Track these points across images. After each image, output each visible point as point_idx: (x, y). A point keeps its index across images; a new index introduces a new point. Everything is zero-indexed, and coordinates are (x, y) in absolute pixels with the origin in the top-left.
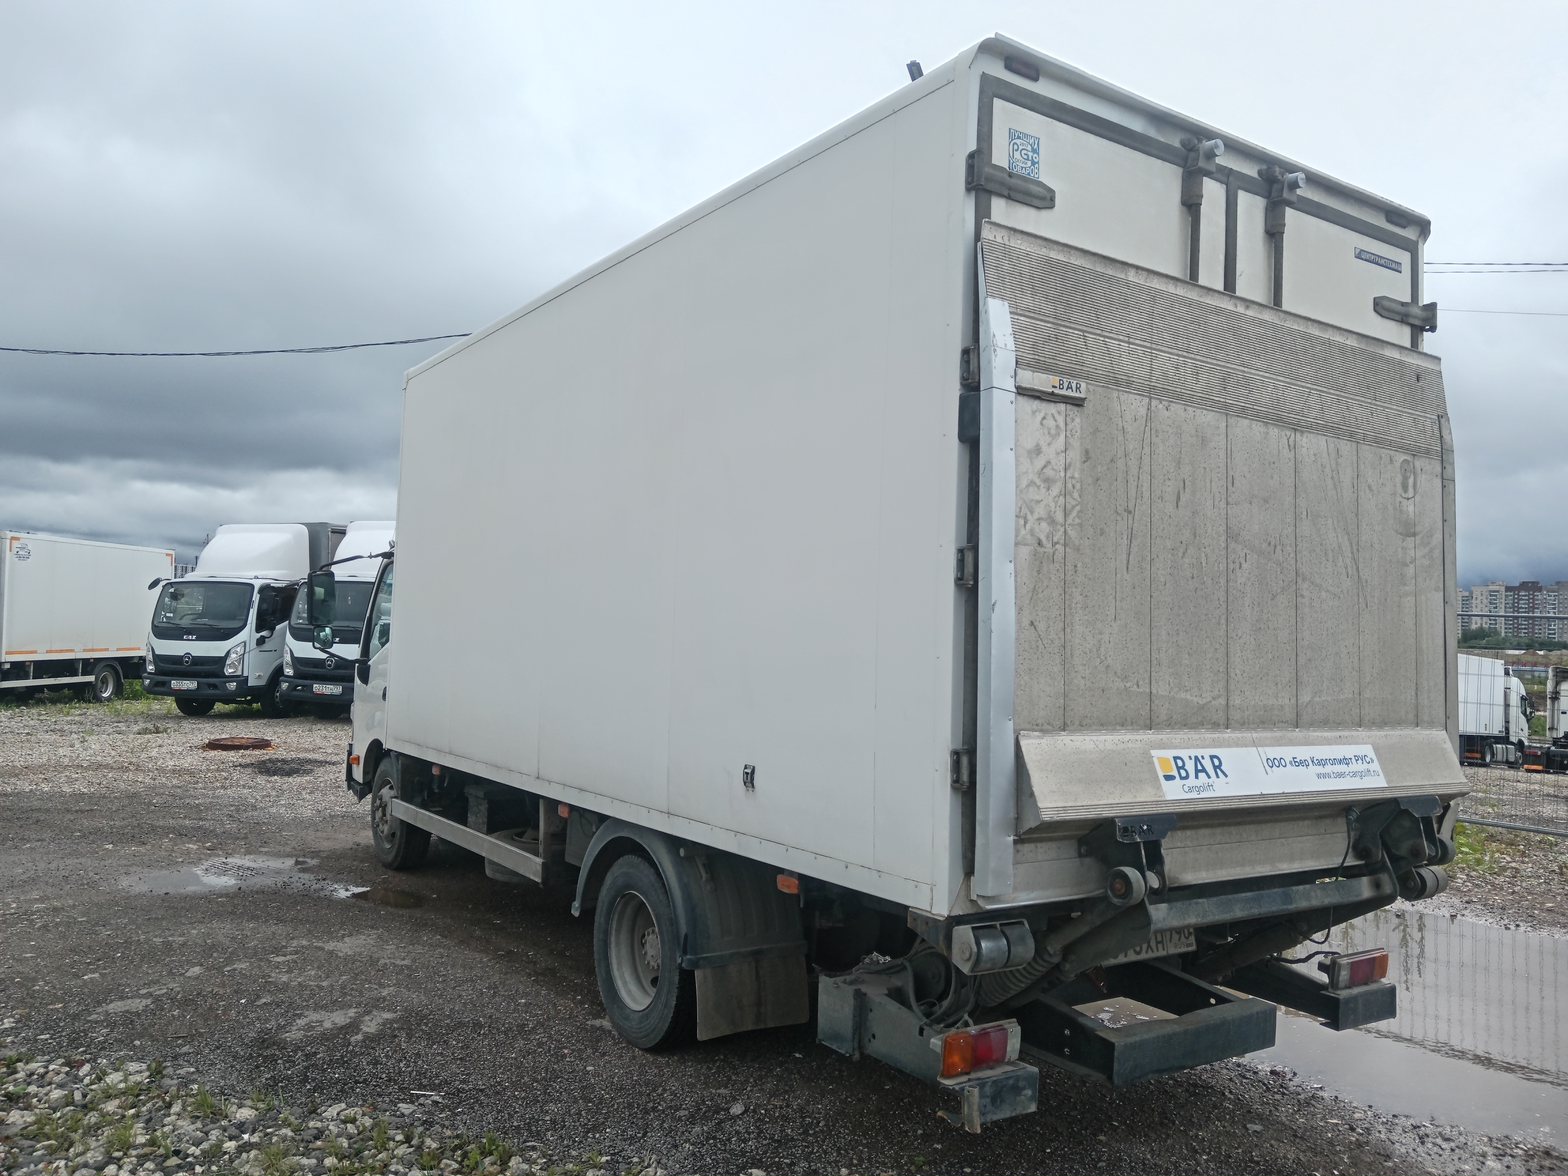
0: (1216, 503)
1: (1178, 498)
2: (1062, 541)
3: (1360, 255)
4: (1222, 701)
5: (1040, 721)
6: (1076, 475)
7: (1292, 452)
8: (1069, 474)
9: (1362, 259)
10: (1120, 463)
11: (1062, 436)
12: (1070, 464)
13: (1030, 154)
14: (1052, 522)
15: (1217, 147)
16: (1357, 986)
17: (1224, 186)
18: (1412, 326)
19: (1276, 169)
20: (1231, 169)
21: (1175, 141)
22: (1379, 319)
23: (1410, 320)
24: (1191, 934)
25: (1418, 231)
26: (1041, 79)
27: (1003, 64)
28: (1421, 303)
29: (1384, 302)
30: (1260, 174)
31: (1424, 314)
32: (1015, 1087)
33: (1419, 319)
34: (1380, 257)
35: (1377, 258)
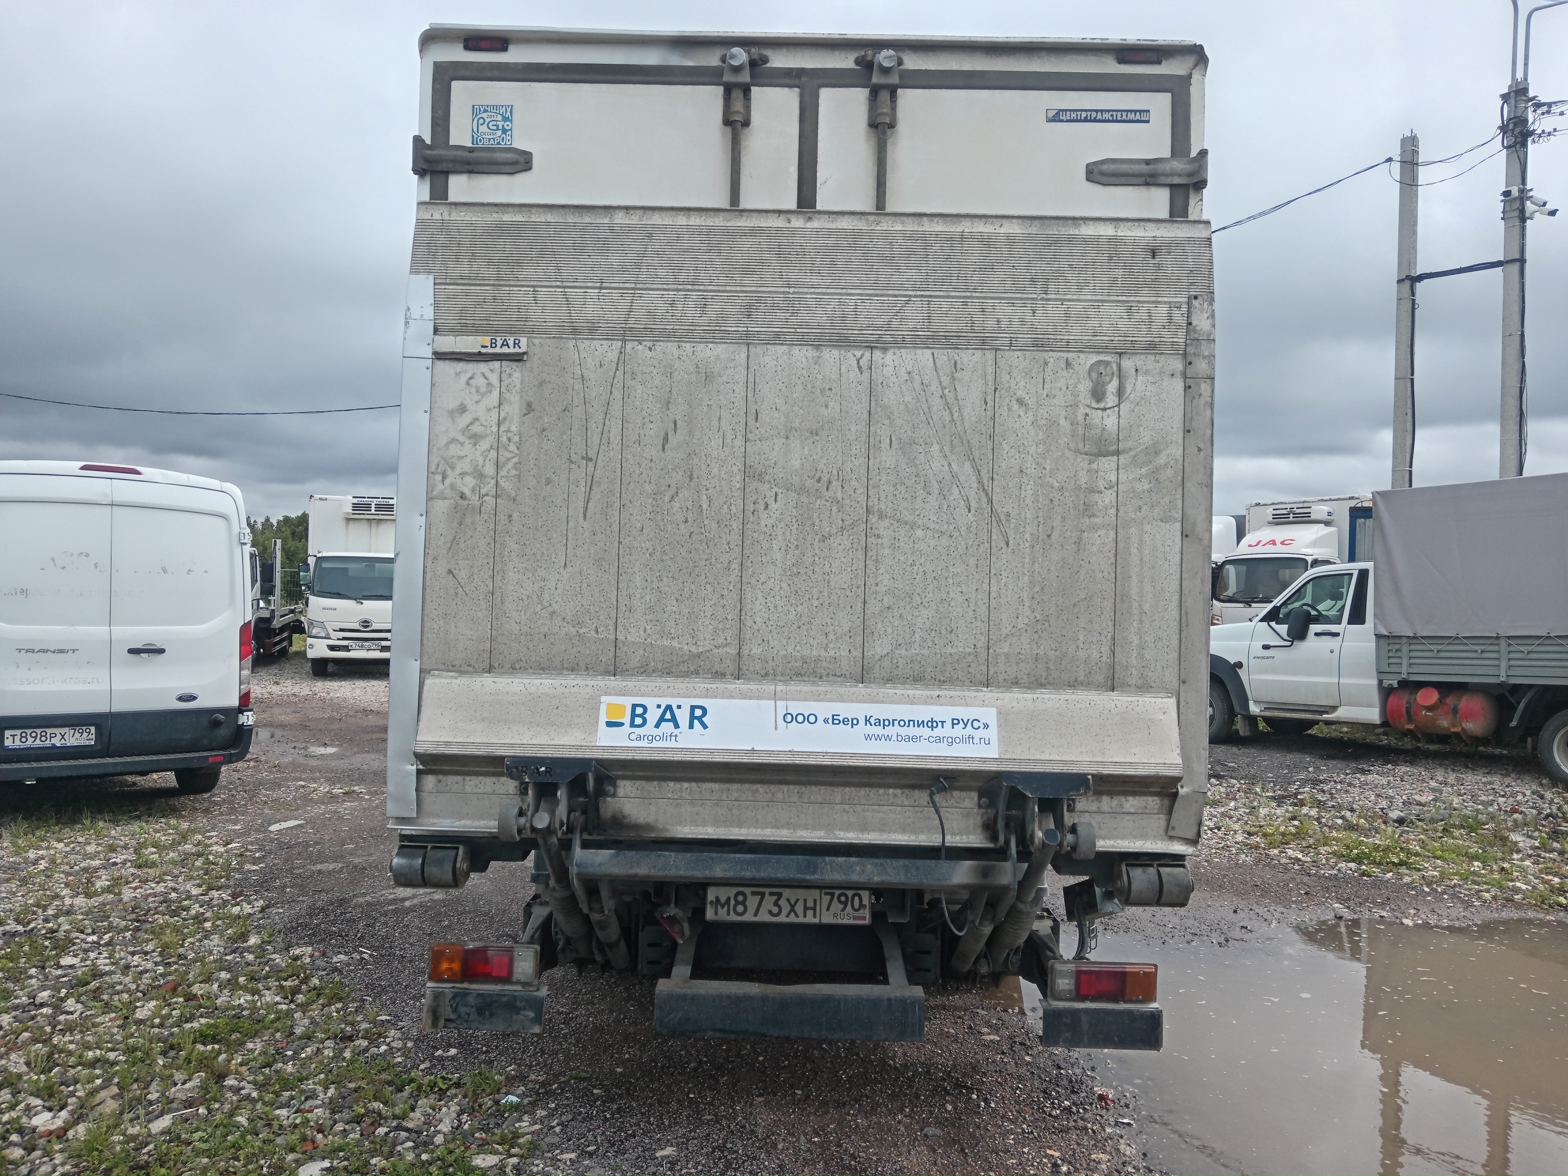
0: (728, 441)
1: (666, 440)
2: (493, 493)
3: (1056, 117)
4: (733, 651)
5: (457, 663)
6: (513, 428)
7: (866, 374)
8: (502, 428)
9: (1062, 121)
10: (578, 412)
11: (496, 393)
12: (505, 419)
13: (500, 124)
14: (480, 476)
15: (733, 57)
16: (1092, 1001)
17: (797, 90)
18: (1172, 186)
19: (870, 52)
20: (803, 69)
21: (712, 59)
22: (1098, 188)
23: (1163, 180)
24: (865, 906)
25: (1191, 60)
26: (511, 48)
27: (462, 46)
28: (1194, 153)
29: (1104, 167)
30: (857, 62)
31: (1189, 168)
32: (511, 1005)
33: (1180, 175)
34: (1102, 111)
35: (1094, 115)
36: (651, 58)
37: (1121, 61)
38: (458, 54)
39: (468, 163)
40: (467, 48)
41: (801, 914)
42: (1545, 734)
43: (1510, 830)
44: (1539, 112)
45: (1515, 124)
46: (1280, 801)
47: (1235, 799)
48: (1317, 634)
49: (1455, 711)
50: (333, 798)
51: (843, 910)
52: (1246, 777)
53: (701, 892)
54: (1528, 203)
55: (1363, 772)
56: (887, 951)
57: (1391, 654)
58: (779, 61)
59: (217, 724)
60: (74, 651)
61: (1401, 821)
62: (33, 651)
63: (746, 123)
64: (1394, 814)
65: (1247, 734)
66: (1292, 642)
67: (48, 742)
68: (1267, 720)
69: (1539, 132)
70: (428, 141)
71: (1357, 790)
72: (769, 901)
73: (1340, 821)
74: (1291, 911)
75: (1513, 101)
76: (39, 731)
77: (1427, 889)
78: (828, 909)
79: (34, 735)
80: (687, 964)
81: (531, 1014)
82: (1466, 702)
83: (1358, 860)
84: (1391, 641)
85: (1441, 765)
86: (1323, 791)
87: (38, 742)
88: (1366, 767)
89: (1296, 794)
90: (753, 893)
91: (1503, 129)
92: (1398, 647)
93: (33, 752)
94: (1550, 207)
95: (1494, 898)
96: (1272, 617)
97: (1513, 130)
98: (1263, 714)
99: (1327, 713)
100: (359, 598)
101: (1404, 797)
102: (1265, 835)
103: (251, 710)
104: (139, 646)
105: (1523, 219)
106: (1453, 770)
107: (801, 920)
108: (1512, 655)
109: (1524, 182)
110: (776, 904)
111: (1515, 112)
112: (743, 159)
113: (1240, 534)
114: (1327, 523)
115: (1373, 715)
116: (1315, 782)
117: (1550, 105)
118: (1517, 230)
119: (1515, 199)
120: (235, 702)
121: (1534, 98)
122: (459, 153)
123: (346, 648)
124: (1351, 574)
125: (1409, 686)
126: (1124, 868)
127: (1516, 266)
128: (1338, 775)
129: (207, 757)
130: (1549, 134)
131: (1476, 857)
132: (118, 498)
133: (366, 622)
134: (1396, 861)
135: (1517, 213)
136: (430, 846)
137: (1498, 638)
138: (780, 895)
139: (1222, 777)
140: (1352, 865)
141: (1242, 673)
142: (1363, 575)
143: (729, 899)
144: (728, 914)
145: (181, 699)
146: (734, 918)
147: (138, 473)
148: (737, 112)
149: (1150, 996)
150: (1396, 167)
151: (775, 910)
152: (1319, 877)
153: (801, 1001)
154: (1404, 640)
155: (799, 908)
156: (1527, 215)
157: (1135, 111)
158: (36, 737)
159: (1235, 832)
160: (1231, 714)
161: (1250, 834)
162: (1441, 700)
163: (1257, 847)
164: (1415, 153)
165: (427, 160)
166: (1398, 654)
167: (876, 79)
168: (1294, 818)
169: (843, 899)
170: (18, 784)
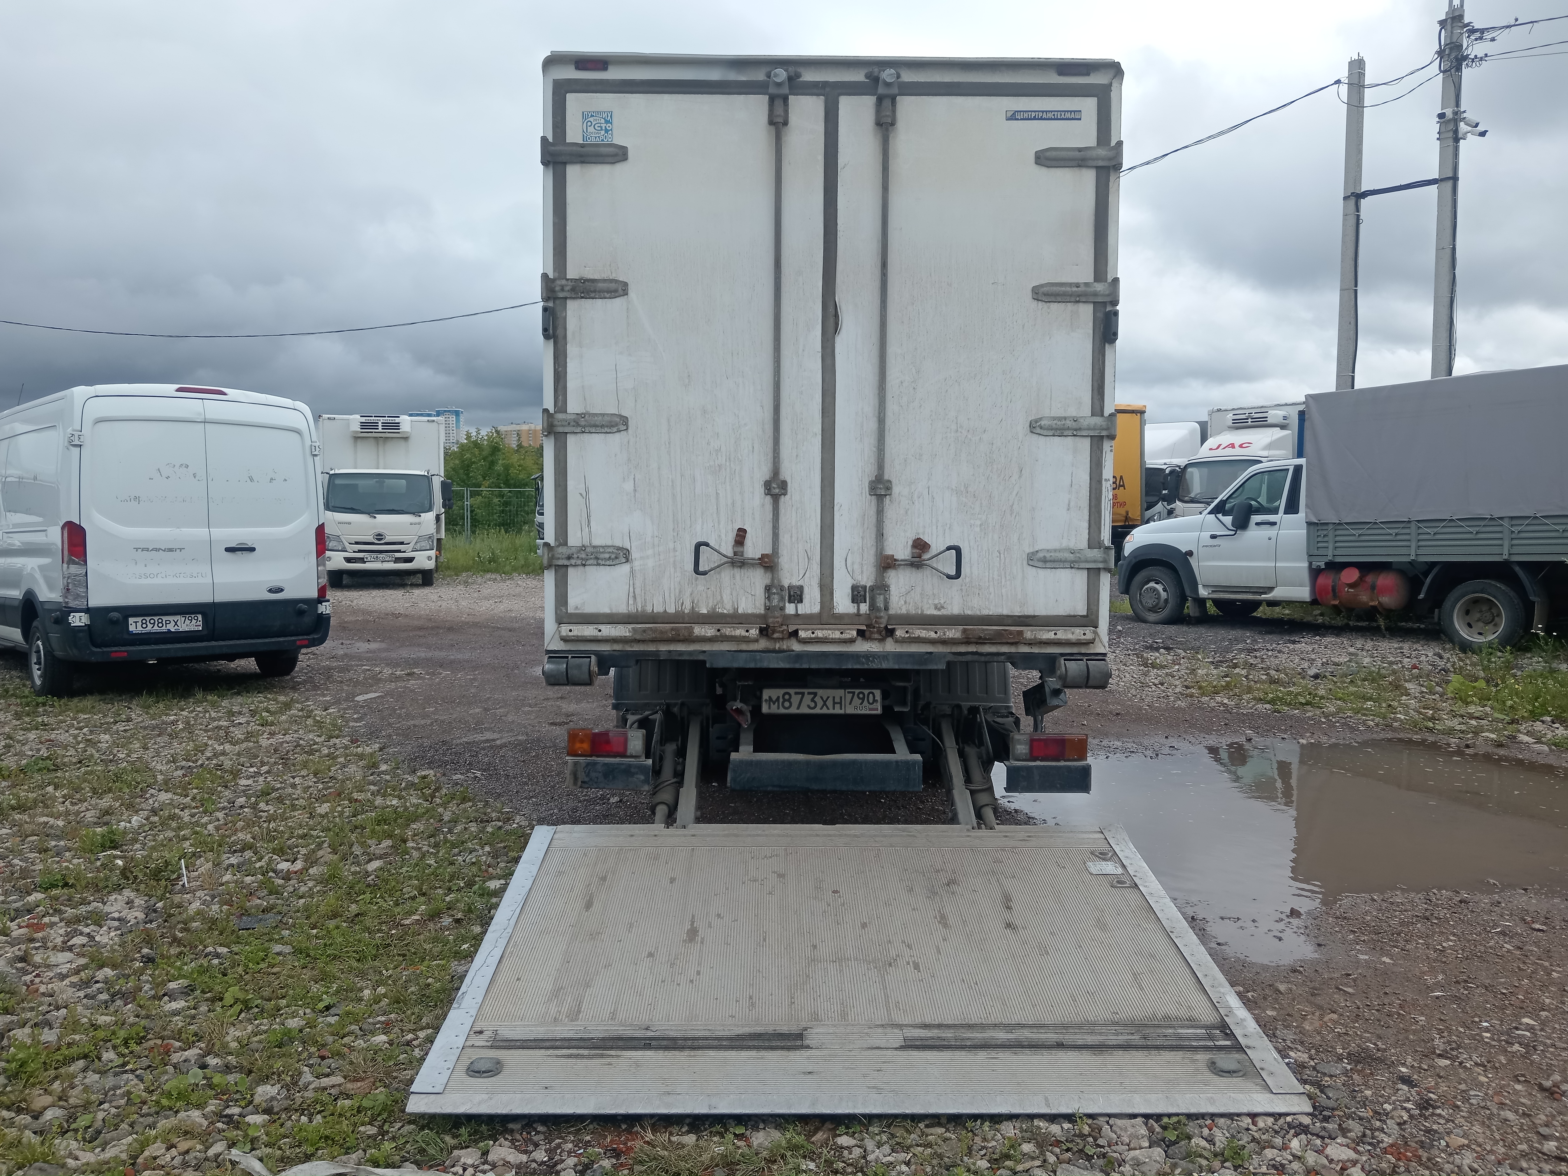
3: (1013, 116)
9: (1018, 119)
13: (603, 126)
15: (776, 75)
16: (1041, 761)
17: (822, 97)
18: (1097, 168)
19: (876, 70)
20: (827, 82)
21: (759, 76)
22: (1044, 170)
23: (1091, 163)
24: (877, 701)
25: (1111, 73)
26: (610, 67)
27: (573, 67)
28: (1113, 143)
29: (1048, 154)
30: (867, 77)
31: (1111, 154)
32: (628, 771)
33: (1103, 159)
34: (1046, 112)
35: (1041, 114)
36: (714, 75)
37: (1060, 74)
38: (571, 73)
39: (581, 156)
40: (578, 68)
41: (831, 706)
42: (1447, 604)
43: (1406, 681)
44: (1472, 38)
45: (1451, 49)
46: (1217, 665)
47: (1179, 664)
48: (1257, 524)
49: (1373, 587)
50: (398, 678)
51: (861, 704)
52: (1192, 648)
53: (758, 693)
54: (1462, 124)
55: (1294, 642)
56: (893, 736)
57: (1319, 539)
58: (809, 76)
59: (301, 613)
60: (181, 549)
61: (1316, 677)
62: (147, 550)
63: (786, 123)
64: (1312, 672)
65: (1197, 614)
66: (1236, 531)
67: (164, 627)
68: (1217, 602)
69: (1472, 56)
70: (551, 140)
71: (1285, 656)
72: (807, 699)
73: (1264, 677)
74: (1211, 736)
75: (1449, 27)
76: (156, 618)
77: (1323, 720)
78: (850, 703)
79: (152, 621)
80: (749, 745)
81: (642, 777)
82: (1385, 580)
83: (1272, 702)
84: (1319, 528)
85: (1362, 636)
86: (1256, 657)
87: (156, 627)
88: (1297, 639)
89: (1232, 660)
90: (796, 693)
91: (1441, 53)
92: (1325, 532)
93: (152, 636)
94: (1481, 128)
95: (1377, 725)
96: (1220, 509)
97: (1449, 55)
98: (1210, 596)
99: (1265, 593)
100: (372, 512)
101: (1324, 660)
102: (1200, 688)
103: (328, 601)
104: (233, 545)
105: (1457, 140)
106: (1372, 640)
107: (831, 711)
108: (1421, 537)
109: (1458, 105)
110: (813, 700)
111: (1451, 37)
112: (784, 151)
113: (1204, 439)
114: (1283, 427)
115: (1303, 593)
116: (1250, 651)
117: (1482, 31)
118: (1451, 150)
119: (1449, 121)
120: (314, 594)
121: (1468, 25)
122: (574, 148)
123: (361, 560)
124: (1288, 470)
125: (1335, 567)
126: (1063, 662)
127: (1450, 184)
128: (1271, 645)
129: (295, 641)
130: (1481, 59)
131: (1370, 699)
132: (209, 416)
133: (379, 535)
134: (1304, 701)
135: (1451, 134)
136: (570, 656)
137: (1409, 522)
138: (815, 694)
139: (1172, 649)
140: (1268, 706)
141: (1193, 561)
142: (1298, 469)
143: (778, 697)
144: (778, 708)
145: (270, 591)
146: (782, 711)
147: (225, 394)
148: (779, 116)
149: (1083, 757)
150: (1344, 89)
151: (812, 705)
152: (1238, 714)
153: (834, 764)
154: (1331, 527)
155: (830, 703)
156: (1460, 135)
157: (1071, 112)
158: (154, 623)
159: (1176, 686)
160: (1183, 598)
161: (1187, 687)
162: (1361, 579)
163: (1191, 696)
164: (1362, 75)
165: (552, 154)
166: (1326, 539)
167: (881, 90)
168: (1226, 676)
169: (861, 696)
170: (141, 664)
